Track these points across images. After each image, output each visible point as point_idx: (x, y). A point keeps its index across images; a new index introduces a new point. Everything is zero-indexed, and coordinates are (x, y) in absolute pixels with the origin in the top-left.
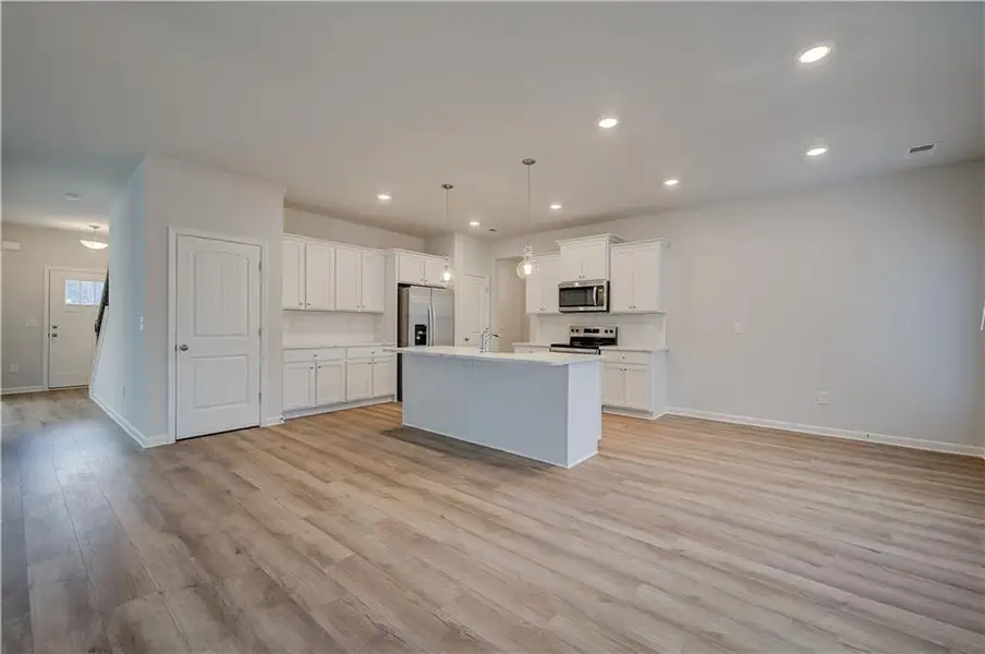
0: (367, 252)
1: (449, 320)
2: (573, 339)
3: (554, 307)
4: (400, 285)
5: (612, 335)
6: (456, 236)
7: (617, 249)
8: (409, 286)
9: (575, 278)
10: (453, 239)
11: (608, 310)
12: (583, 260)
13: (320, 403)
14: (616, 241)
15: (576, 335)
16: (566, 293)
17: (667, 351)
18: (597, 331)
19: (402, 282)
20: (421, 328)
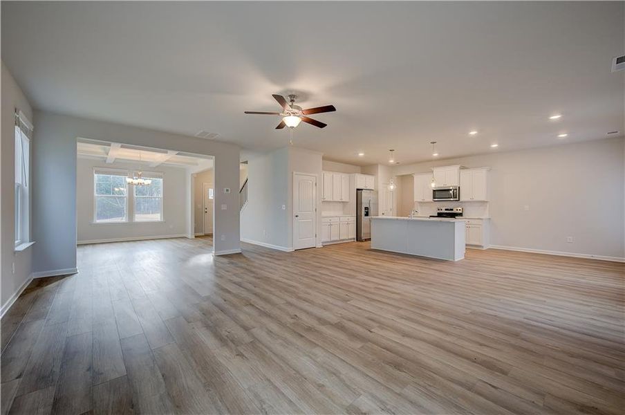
0: (344, 175)
1: (377, 204)
2: (438, 213)
3: (430, 199)
4: (358, 190)
5: (461, 212)
6: (379, 166)
7: (464, 172)
8: (362, 190)
9: (441, 186)
10: (378, 167)
11: (459, 200)
12: (446, 177)
13: (332, 240)
14: (463, 168)
15: (440, 211)
16: (437, 193)
17: (490, 219)
18: (452, 210)
19: (358, 188)
20: (366, 208)
